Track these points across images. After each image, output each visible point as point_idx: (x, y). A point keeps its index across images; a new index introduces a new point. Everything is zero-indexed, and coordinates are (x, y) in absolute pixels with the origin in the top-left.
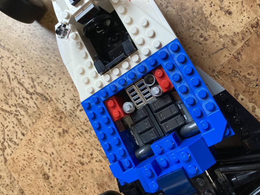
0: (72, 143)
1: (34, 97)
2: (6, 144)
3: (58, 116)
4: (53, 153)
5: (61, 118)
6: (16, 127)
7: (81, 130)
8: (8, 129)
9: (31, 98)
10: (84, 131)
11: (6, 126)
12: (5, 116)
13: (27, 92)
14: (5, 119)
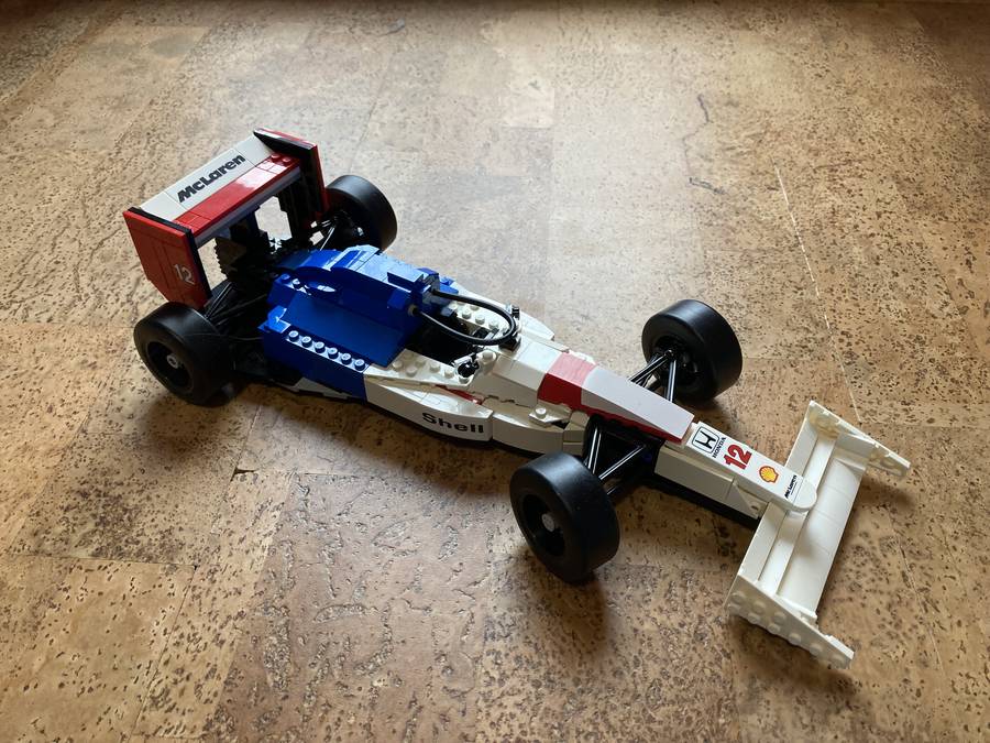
0: (79, 383)
1: (127, 306)
2: (15, 306)
3: (113, 347)
4: (42, 369)
5: (114, 351)
6: (57, 306)
7: (109, 382)
8: (46, 298)
9: (123, 304)
10: (109, 386)
11: (50, 293)
12: (67, 286)
13: (131, 294)
14: (62, 288)
